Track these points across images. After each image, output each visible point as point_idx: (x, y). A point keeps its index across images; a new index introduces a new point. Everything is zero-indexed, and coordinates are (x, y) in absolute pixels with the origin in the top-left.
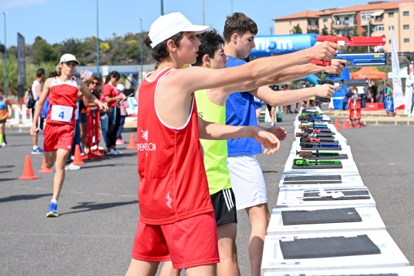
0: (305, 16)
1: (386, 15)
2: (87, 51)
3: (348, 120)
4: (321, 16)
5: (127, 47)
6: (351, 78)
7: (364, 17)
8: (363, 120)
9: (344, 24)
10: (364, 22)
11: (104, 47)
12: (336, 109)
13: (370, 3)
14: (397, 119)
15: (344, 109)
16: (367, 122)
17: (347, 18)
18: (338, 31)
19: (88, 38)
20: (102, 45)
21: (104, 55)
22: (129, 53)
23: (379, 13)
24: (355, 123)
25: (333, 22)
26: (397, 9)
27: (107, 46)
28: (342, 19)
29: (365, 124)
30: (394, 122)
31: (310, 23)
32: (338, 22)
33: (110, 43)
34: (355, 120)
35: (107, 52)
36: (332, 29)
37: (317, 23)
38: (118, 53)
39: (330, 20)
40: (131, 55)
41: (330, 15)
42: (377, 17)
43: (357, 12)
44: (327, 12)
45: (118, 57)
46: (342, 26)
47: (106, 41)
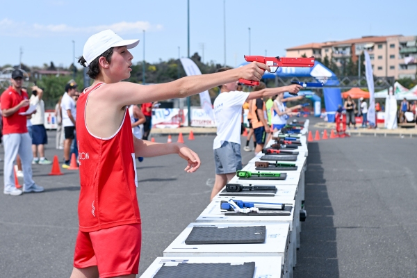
0: (310, 46)
1: (376, 47)
2: (138, 72)
3: (335, 131)
4: (323, 47)
5: (169, 69)
6: (342, 96)
7: (358, 49)
8: (348, 131)
9: (342, 53)
10: (358, 53)
11: (152, 69)
12: (329, 121)
13: (364, 37)
14: (377, 131)
15: (335, 121)
16: (352, 134)
17: (344, 49)
18: (337, 59)
19: (140, 62)
20: (150, 68)
21: (152, 76)
22: (170, 74)
23: (370, 45)
24: (340, 133)
25: (333, 52)
26: (385, 42)
27: (154, 68)
28: (340, 50)
29: (350, 134)
30: (373, 134)
31: (314, 52)
32: (337, 52)
33: (156, 66)
34: (341, 131)
35: (154, 73)
36: (332, 57)
37: (320, 53)
38: (162, 74)
39: (330, 50)
40: (173, 75)
41: (330, 46)
42: (369, 49)
43: (353, 44)
44: (329, 44)
45: (163, 77)
46: (340, 55)
47: (154, 65)
